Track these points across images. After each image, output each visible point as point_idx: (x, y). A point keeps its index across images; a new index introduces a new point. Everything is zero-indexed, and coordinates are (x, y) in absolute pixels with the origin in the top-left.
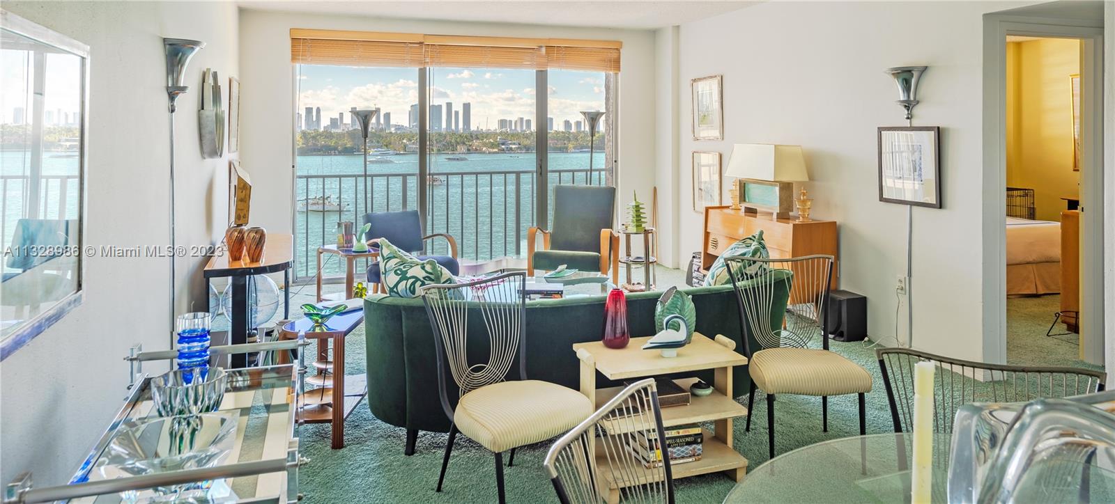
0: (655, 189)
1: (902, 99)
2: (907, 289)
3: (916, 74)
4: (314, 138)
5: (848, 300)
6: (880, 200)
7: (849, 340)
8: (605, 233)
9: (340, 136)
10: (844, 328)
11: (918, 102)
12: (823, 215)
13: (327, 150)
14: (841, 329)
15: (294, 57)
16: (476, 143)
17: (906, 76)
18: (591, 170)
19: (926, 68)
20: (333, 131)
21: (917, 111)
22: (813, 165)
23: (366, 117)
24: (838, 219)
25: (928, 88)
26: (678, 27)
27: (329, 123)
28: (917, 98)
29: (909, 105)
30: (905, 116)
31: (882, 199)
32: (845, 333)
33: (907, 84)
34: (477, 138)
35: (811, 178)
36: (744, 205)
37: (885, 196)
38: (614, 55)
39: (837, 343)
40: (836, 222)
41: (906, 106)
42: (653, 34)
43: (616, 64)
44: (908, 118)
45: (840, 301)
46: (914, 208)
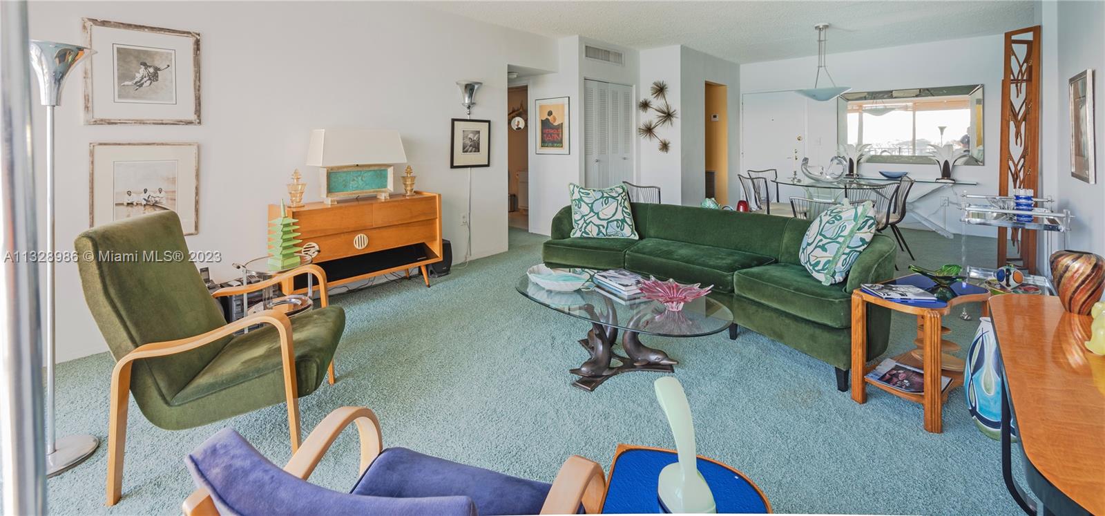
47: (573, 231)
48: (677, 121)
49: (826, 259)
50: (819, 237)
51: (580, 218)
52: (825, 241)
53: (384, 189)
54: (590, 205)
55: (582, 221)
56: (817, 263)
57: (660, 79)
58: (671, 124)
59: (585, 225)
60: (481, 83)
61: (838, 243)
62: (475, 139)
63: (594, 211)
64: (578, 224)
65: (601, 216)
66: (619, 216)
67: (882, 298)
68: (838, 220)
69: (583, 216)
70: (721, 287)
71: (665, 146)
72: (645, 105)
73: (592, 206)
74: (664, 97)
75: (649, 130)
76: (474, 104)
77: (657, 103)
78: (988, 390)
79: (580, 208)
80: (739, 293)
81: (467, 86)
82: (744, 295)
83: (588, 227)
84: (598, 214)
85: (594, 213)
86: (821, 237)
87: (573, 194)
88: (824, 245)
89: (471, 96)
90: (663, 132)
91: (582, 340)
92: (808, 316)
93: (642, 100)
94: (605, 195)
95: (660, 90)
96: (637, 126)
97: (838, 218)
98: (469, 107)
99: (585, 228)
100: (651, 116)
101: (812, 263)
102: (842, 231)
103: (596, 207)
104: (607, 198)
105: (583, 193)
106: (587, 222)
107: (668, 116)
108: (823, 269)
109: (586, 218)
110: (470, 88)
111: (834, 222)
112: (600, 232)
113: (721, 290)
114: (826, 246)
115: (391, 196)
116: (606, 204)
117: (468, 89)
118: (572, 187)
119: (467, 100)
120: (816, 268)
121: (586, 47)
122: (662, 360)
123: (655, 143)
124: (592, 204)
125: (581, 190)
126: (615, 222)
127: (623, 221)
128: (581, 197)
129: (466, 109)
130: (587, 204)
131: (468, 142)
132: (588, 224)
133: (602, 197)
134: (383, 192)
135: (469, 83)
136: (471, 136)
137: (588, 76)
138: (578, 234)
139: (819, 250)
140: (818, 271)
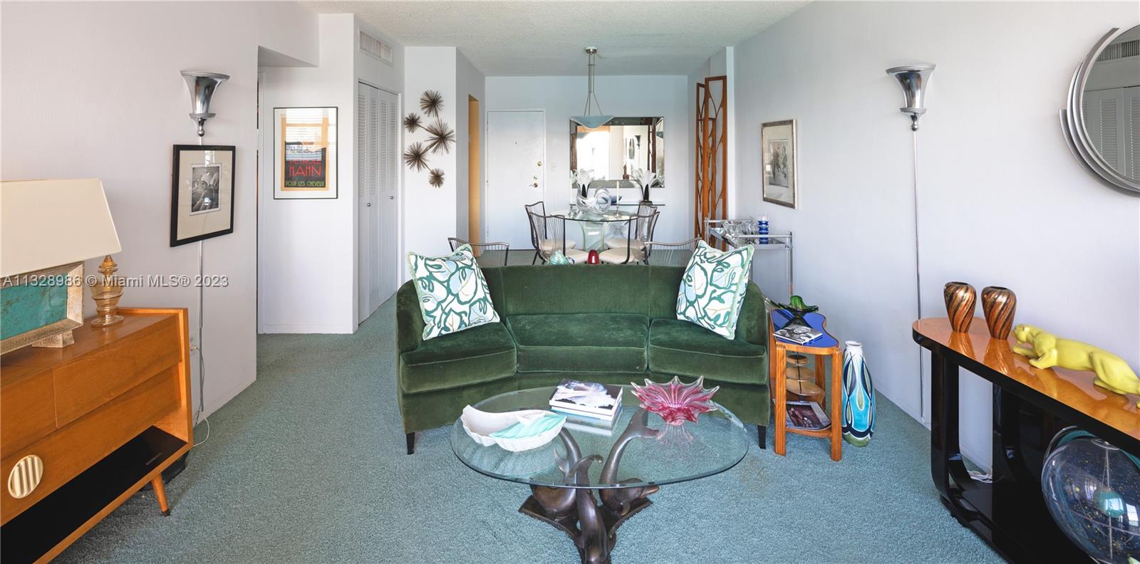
47: (427, 329)
48: (452, 146)
49: (725, 312)
50: (710, 289)
51: (435, 307)
52: (719, 292)
53: (59, 324)
54: (446, 284)
55: (439, 312)
56: (718, 317)
57: (433, 88)
58: (447, 150)
59: (444, 316)
60: (227, 77)
61: (732, 291)
62: (212, 183)
63: (453, 292)
64: (435, 317)
65: (463, 299)
66: (480, 294)
67: (801, 344)
68: (727, 267)
69: (439, 304)
70: (638, 368)
71: (437, 179)
72: (412, 123)
73: (448, 284)
74: (436, 113)
75: (416, 157)
76: (212, 115)
77: (427, 120)
78: (861, 406)
79: (432, 291)
80: (656, 369)
81: (199, 80)
82: (663, 371)
83: (448, 320)
84: (457, 296)
85: (453, 294)
86: (713, 288)
87: (416, 270)
88: (720, 296)
89: (207, 100)
90: (435, 160)
91: (522, 507)
92: (738, 380)
93: (407, 115)
94: (460, 265)
95: (432, 103)
96: (402, 151)
97: (726, 265)
98: (202, 122)
99: (445, 321)
100: (421, 137)
101: (712, 317)
102: (733, 279)
103: (455, 285)
104: (463, 268)
105: (431, 266)
106: (447, 311)
107: (441, 138)
108: (724, 323)
109: (444, 305)
110: (206, 86)
111: (723, 270)
112: (462, 322)
113: (638, 370)
114: (722, 297)
115: (78, 333)
116: (464, 279)
117: (202, 88)
118: (413, 259)
119: (200, 109)
120: (719, 323)
121: (361, 32)
122: (642, 492)
123: (426, 175)
124: (448, 281)
125: (428, 262)
126: (478, 303)
127: (485, 299)
128: (430, 273)
129: (196, 124)
130: (441, 283)
131: (201, 190)
132: (448, 315)
133: (458, 269)
134: (58, 331)
135: (206, 75)
136: (205, 177)
137: (365, 79)
138: (435, 333)
139: (714, 302)
140: (720, 326)
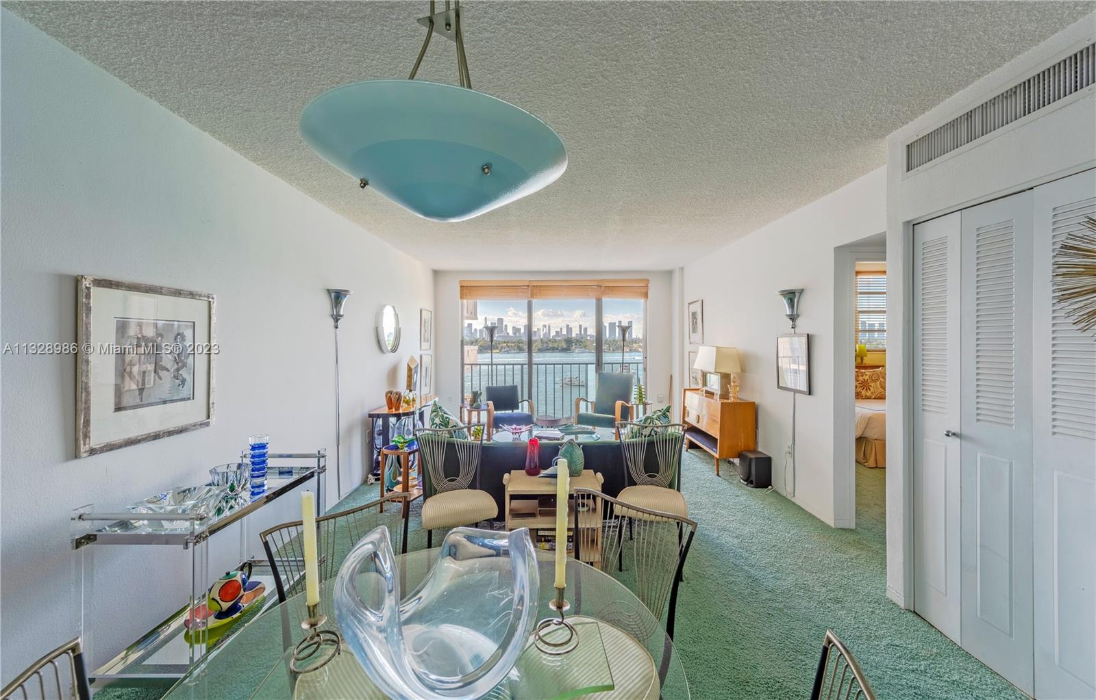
0: (671, 376)
1: (788, 313)
2: (792, 454)
3: (797, 295)
4: (546, 342)
5: (756, 458)
6: (778, 388)
7: (757, 487)
8: (619, 404)
9: (560, 341)
10: (753, 478)
11: (798, 316)
12: (748, 397)
13: (554, 349)
14: (751, 479)
15: (462, 297)
16: (635, 345)
17: (792, 296)
18: (623, 363)
19: (803, 290)
20: (557, 338)
21: (799, 322)
22: (745, 363)
23: (492, 330)
24: (757, 401)
25: (805, 304)
26: (682, 268)
27: (555, 334)
28: (799, 313)
29: (793, 318)
30: (791, 326)
31: (779, 387)
32: (754, 481)
33: (791, 302)
34: (636, 343)
35: (743, 370)
36: (705, 388)
37: (780, 385)
38: (645, 290)
39: (748, 488)
40: (754, 403)
41: (791, 319)
42: (669, 274)
43: (646, 295)
44: (793, 328)
45: (751, 459)
46: (797, 395)
121: (909, 147)
